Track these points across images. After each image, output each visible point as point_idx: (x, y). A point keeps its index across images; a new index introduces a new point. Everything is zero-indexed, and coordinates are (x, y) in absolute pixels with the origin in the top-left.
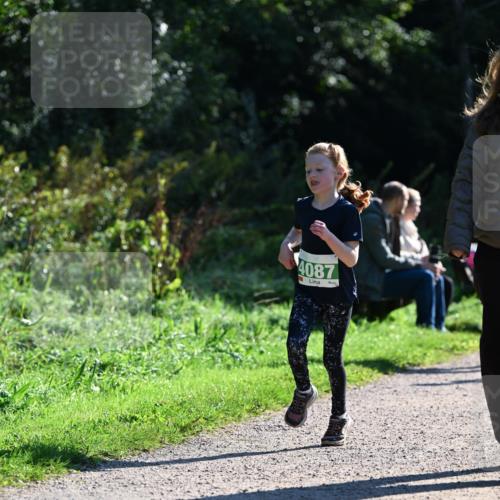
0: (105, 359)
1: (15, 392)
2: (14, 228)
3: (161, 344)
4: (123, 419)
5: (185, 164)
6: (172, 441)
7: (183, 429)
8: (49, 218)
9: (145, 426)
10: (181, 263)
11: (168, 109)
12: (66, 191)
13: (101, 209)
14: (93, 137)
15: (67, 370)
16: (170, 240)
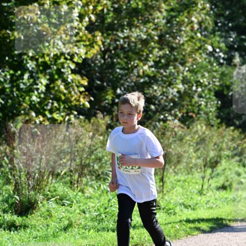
2: (237, 150)
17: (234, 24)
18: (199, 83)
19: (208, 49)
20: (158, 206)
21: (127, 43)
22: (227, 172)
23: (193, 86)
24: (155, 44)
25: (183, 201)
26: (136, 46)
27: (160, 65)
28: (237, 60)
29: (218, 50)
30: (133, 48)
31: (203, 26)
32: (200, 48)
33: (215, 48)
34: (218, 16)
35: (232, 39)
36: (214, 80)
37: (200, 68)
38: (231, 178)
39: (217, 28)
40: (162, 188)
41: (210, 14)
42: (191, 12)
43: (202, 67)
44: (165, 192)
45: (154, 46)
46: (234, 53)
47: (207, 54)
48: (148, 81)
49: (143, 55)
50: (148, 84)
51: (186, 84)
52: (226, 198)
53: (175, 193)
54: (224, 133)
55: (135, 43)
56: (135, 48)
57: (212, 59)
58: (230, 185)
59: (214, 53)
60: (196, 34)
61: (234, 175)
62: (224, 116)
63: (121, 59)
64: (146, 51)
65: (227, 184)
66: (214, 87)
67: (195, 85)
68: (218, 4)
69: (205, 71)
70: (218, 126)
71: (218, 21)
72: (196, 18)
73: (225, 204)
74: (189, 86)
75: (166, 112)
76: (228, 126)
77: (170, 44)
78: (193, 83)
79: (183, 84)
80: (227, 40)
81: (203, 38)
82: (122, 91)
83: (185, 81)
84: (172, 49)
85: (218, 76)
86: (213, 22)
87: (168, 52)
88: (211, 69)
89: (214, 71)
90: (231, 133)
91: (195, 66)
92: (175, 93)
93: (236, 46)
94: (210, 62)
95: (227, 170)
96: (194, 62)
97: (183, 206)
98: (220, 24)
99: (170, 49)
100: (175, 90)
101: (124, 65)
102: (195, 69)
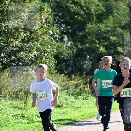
0: (79, 106)
1: (66, 111)
2: (66, 87)
3: (88, 104)
4: (82, 115)
5: (91, 77)
6: (89, 119)
7: (91, 117)
8: (71, 85)
9: (85, 117)
10: (91, 92)
11: (89, 69)
12: (73, 81)
13: (79, 84)
14: (78, 73)
15: (73, 108)
16: (89, 89)
17: (64, 20)
18: (45, 51)
19: (50, 33)
20: (24, 116)
21: (7, 29)
22: (61, 98)
23: (42, 52)
24: (22, 30)
25: (37, 114)
26: (12, 31)
27: (25, 41)
28: (66, 39)
29: (55, 34)
30: (10, 32)
31: (48, 21)
32: (46, 32)
33: (54, 33)
34: (55, 15)
35: (63, 28)
36: (53, 49)
37: (46, 43)
38: (63, 101)
39: (55, 22)
40: (25, 107)
41: (52, 14)
42: (41, 13)
43: (47, 43)
44: (27, 109)
45: (21, 31)
46: (64, 35)
47: (50, 36)
48: (18, 50)
49: (15, 36)
50: (18, 51)
51: (39, 51)
52: (60, 112)
53: (33, 110)
54: (59, 78)
55: (11, 29)
56: (11, 32)
57: (52, 38)
58: (62, 105)
59: (53, 35)
60: (44, 25)
61: (64, 100)
62: (59, 68)
63: (4, 38)
64: (17, 34)
65: (60, 104)
66: (54, 53)
67: (43, 52)
68: (55, 9)
69: (49, 45)
70: (55, 74)
71: (56, 18)
72: (44, 16)
73: (59, 115)
74: (40, 53)
75: (28, 66)
76: (61, 74)
77: (30, 30)
78: (43, 51)
79: (37, 52)
80: (60, 29)
81: (48, 27)
82: (4, 55)
83: (38, 50)
84: (31, 33)
85: (56, 48)
86: (53, 19)
87: (29, 34)
88: (52, 44)
89: (53, 45)
90: (63, 78)
91: (43, 42)
92: (33, 56)
93: (65, 32)
94: (51, 40)
95: (60, 97)
96: (43, 40)
97: (37, 116)
98: (56, 20)
99: (30, 33)
100: (33, 55)
101: (5, 41)
102: (43, 43)
